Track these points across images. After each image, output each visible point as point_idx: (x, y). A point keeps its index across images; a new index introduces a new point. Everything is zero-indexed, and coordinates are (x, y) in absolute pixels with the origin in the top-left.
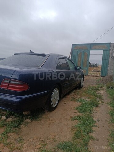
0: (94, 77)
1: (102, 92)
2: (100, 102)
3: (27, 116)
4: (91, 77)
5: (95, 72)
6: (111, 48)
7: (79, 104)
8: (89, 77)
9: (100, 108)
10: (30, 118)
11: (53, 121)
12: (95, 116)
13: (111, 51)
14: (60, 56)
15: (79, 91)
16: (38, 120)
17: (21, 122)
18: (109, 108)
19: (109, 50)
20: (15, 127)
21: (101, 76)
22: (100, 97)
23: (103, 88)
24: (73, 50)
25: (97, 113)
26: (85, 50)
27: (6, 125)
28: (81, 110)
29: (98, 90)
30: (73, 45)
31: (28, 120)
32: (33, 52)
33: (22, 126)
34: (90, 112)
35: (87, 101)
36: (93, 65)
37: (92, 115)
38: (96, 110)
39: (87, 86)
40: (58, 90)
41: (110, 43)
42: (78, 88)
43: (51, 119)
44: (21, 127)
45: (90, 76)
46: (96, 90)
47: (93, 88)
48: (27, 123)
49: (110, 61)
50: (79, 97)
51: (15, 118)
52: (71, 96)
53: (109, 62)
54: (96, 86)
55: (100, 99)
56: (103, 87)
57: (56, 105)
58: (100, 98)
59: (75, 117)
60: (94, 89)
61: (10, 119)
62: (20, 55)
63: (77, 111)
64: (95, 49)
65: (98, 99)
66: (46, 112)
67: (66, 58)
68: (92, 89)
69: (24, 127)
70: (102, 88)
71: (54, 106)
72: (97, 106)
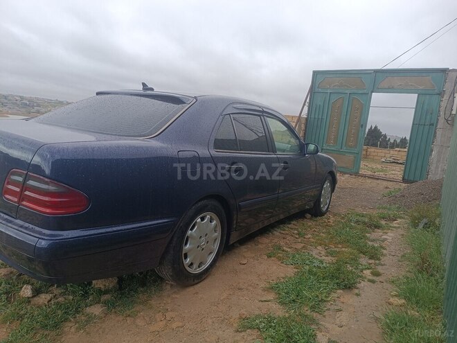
0: (379, 182)
1: (390, 236)
2: (367, 273)
3: (101, 292)
4: (369, 181)
5: (390, 166)
6: (448, 87)
7: (290, 271)
8: (361, 180)
9: (358, 295)
10: (106, 303)
11: (174, 326)
12: (327, 325)
13: (446, 97)
14: (238, 106)
15: (310, 226)
16: (128, 312)
17: (71, 311)
18: (392, 300)
19: (441, 94)
20: (44, 327)
21: (404, 180)
22: (374, 255)
23: (399, 220)
24: (317, 90)
25: (338, 314)
26: (355, 91)
27: (21, 317)
28: (287, 293)
29: (377, 227)
30: (316, 73)
31: (96, 310)
32: (152, 89)
33: (70, 327)
34: (313, 308)
35: (321, 262)
36: (392, 141)
37: (319, 317)
38: (342, 300)
39: (343, 211)
40: (214, 216)
41: (444, 71)
42: (308, 216)
43: (169, 315)
44: (66, 329)
45: (364, 176)
46: (370, 226)
47: (360, 219)
48: (90, 318)
49: (439, 133)
50: (299, 246)
51: (62, 294)
52: (276, 240)
53: (435, 136)
54: (375, 213)
55: (370, 261)
56: (400, 218)
57: (204, 267)
58: (371, 258)
59: (258, 317)
60: (364, 223)
61: (43, 298)
62: (109, 96)
63: (271, 296)
64: (390, 89)
65: (364, 260)
66: (168, 287)
67: (263, 112)
68: (357, 222)
69: (73, 330)
70: (395, 224)
71: (195, 270)
72: (349, 287)
